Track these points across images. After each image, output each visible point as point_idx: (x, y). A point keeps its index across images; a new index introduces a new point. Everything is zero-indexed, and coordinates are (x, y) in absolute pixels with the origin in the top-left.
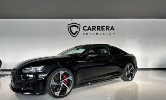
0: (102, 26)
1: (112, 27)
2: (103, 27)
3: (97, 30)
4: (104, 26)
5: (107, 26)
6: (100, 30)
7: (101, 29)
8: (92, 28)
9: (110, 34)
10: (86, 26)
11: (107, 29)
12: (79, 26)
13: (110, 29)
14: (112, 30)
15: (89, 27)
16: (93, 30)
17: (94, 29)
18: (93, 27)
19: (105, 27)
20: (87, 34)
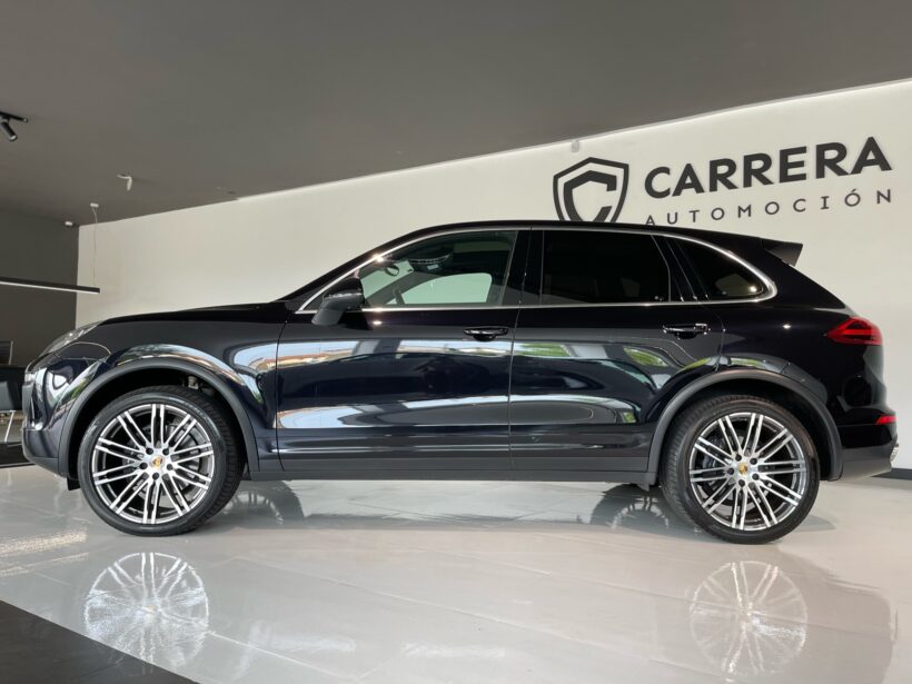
0: (785, 154)
1: (871, 145)
2: (792, 158)
3: (747, 183)
4: (803, 150)
5: (821, 149)
6: (766, 181)
7: (773, 173)
8: (704, 179)
9: (853, 199)
10: (666, 170)
11: (822, 164)
12: (619, 173)
13: (848, 164)
14: (871, 171)
15: (689, 170)
16: (713, 188)
17: (724, 179)
18: (714, 165)
19: (810, 158)
20: (672, 220)
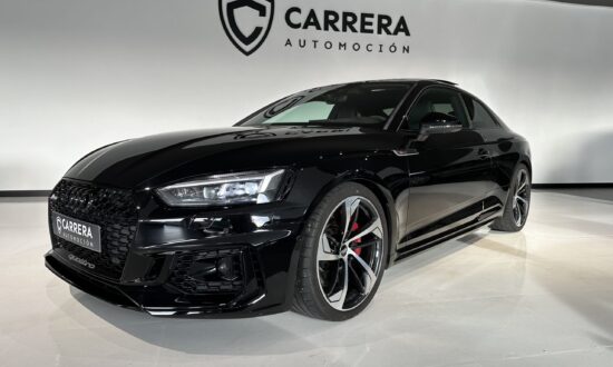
1: (402, 21)
2: (367, 19)
3: (344, 29)
6: (354, 30)
8: (321, 21)
11: (381, 27)
12: (267, 5)
13: (392, 28)
14: (401, 34)
15: (312, 14)
16: (326, 29)
20: (302, 45)
